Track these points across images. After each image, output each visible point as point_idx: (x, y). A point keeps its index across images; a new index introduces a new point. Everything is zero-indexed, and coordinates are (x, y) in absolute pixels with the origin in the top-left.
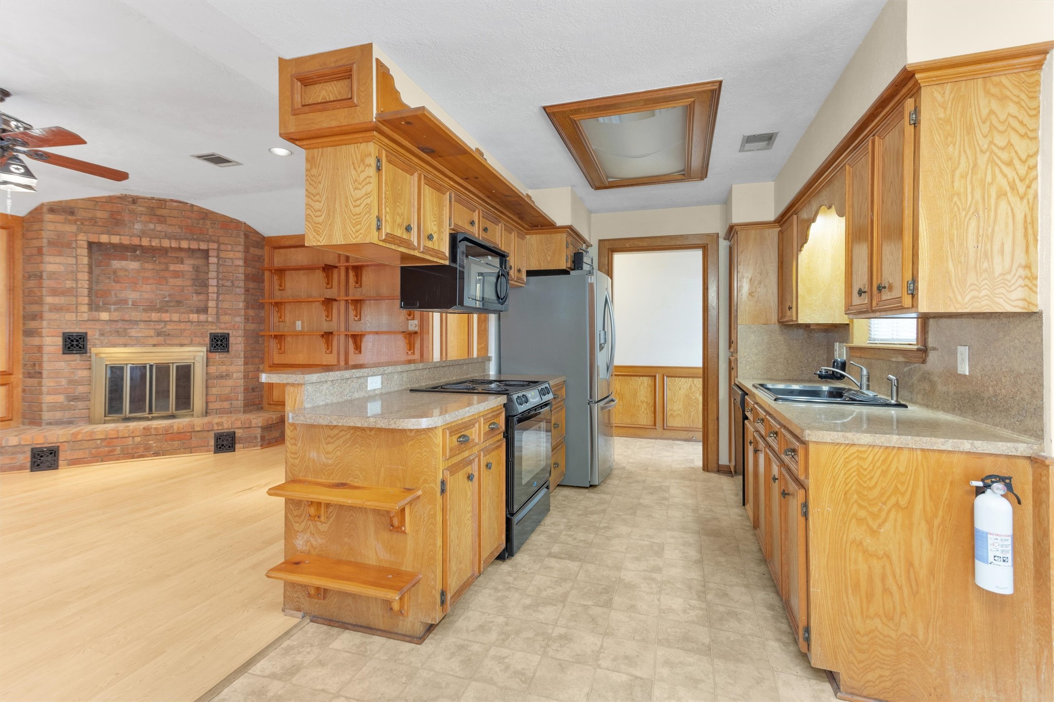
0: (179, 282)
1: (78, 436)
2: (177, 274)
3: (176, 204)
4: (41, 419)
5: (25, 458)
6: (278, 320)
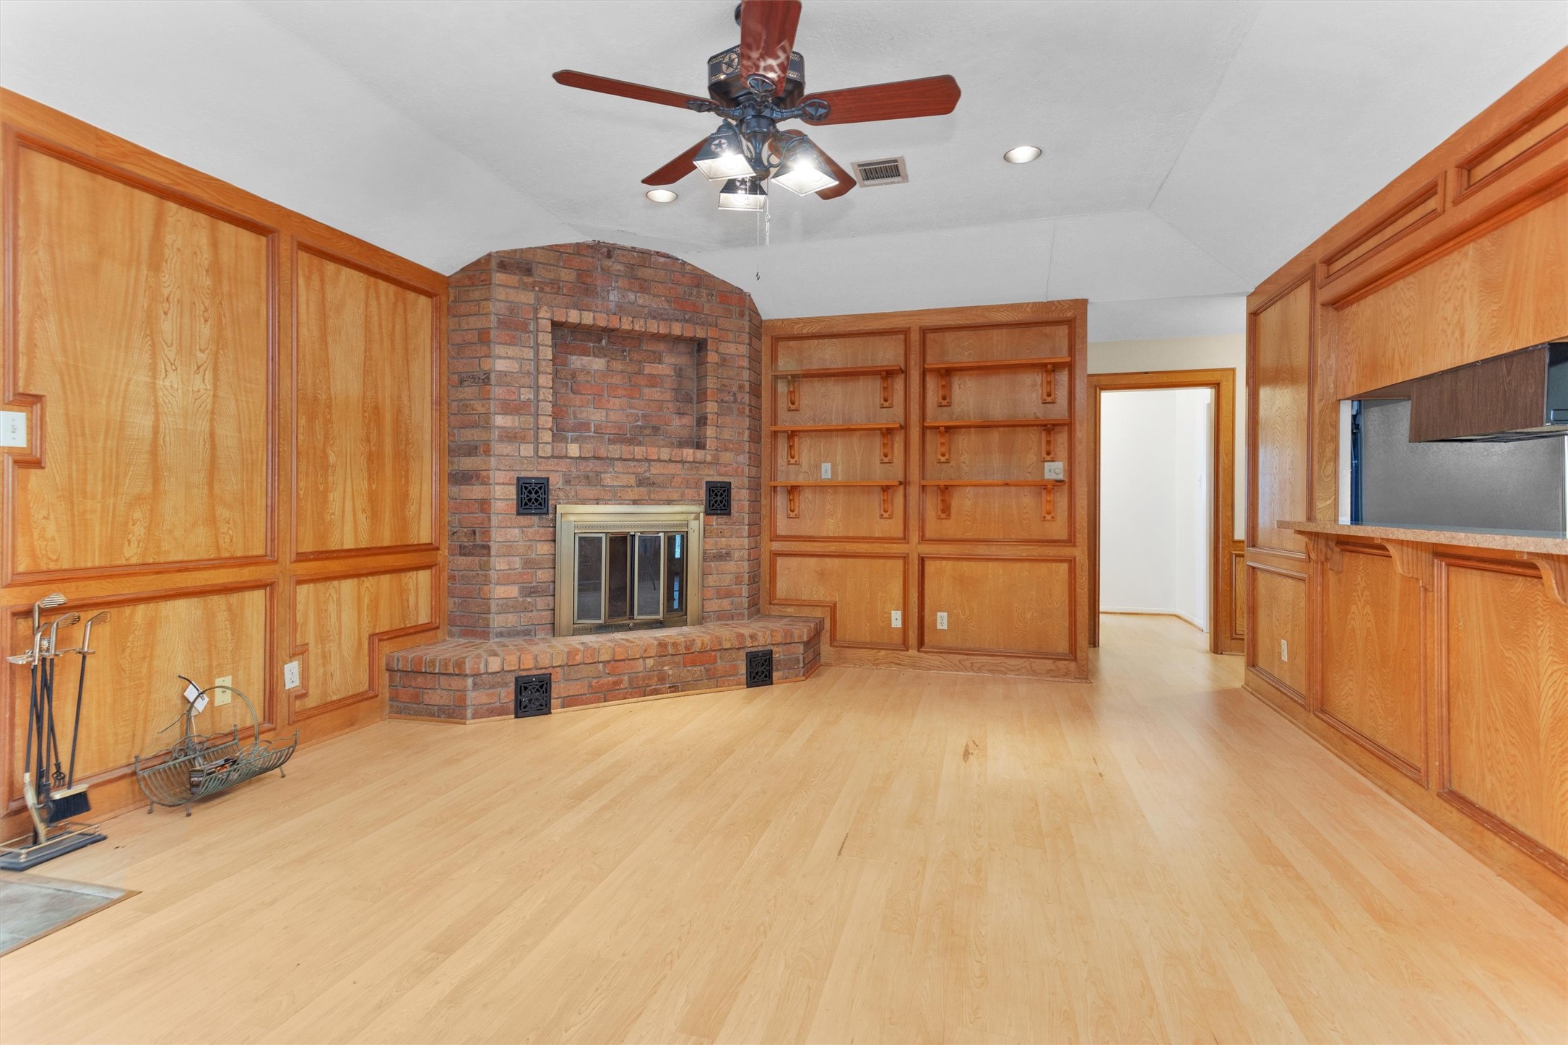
0: (654, 394)
2: (654, 381)
3: (662, 260)
4: (488, 626)
5: (507, 695)
6: (789, 461)
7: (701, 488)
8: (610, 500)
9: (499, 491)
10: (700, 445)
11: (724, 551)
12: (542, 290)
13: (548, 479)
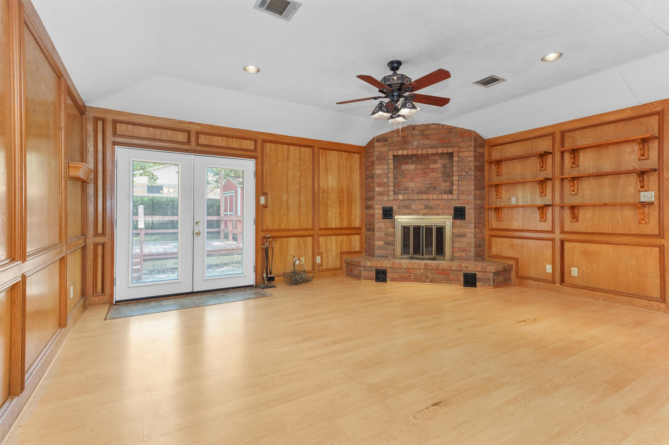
0: (434, 175)
1: (395, 265)
2: (433, 170)
3: (434, 126)
4: (374, 253)
5: (373, 274)
6: (496, 197)
7: (452, 209)
8: (415, 214)
9: (377, 211)
10: (451, 192)
11: (462, 234)
12: (390, 146)
13: (392, 207)
